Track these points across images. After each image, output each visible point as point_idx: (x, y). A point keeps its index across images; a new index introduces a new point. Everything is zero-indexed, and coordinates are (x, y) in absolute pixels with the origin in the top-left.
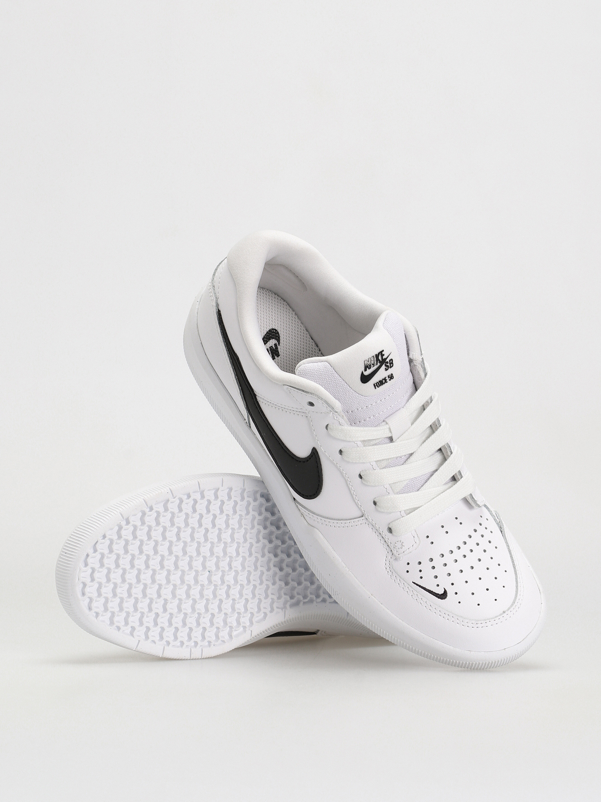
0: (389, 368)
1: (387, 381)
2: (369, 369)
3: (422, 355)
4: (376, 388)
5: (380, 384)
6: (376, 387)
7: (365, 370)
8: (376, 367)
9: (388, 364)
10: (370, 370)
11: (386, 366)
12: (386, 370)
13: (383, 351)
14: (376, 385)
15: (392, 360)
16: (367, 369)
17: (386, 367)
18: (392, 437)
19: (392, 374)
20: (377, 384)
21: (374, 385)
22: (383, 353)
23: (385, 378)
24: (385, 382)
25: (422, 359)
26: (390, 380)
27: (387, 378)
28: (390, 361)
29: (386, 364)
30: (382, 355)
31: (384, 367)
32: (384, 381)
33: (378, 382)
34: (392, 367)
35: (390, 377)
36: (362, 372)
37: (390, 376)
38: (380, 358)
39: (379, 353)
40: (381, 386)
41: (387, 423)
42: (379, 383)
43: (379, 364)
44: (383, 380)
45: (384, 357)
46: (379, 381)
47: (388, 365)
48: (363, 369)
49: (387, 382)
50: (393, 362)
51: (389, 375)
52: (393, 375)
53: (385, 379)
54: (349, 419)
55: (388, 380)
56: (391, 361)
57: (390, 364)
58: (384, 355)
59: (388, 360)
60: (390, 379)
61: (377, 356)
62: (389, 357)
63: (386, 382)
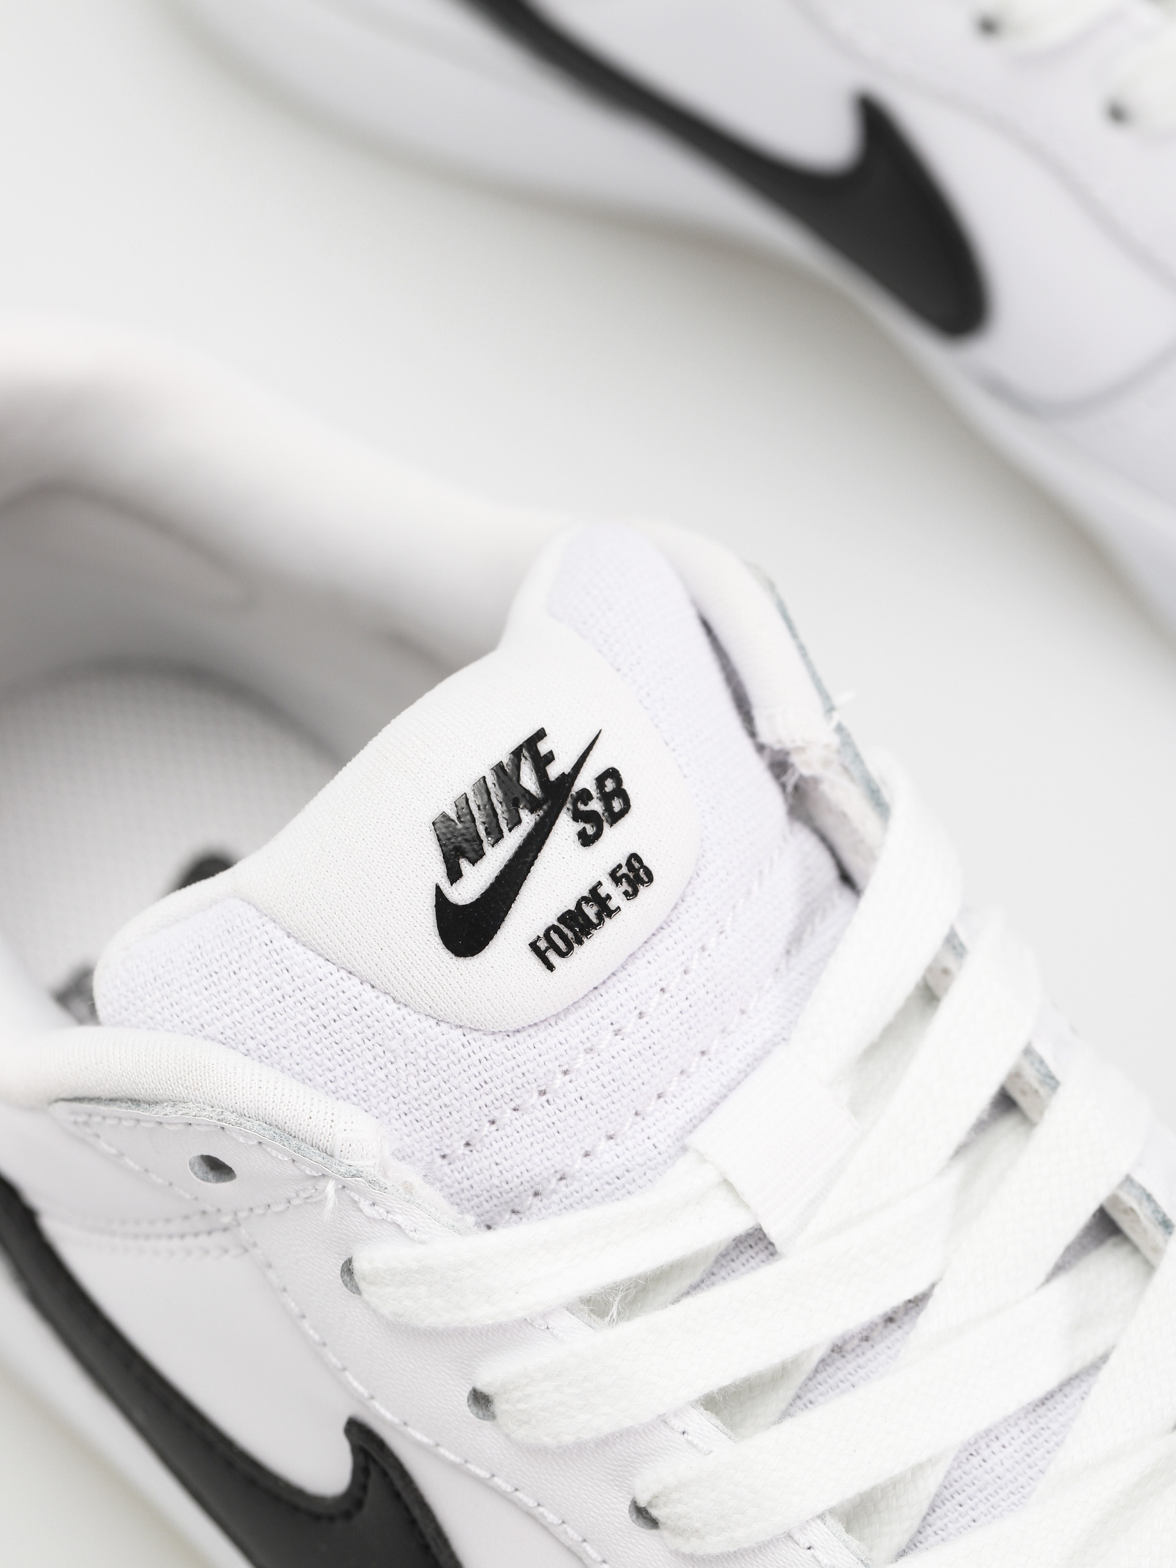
0: (606, 825)
1: (612, 905)
2: (473, 862)
3: (830, 709)
4: (550, 967)
5: (570, 935)
6: (552, 956)
7: (454, 874)
8: (513, 840)
9: (596, 805)
10: (482, 864)
11: (577, 816)
12: (586, 840)
13: (541, 735)
14: (542, 944)
15: (612, 773)
16: (464, 864)
17: (580, 826)
18: (761, 1229)
19: (634, 856)
20: (555, 937)
21: (534, 946)
22: (543, 747)
23: (594, 891)
24: (599, 915)
25: (840, 729)
26: (630, 895)
27: (608, 888)
28: (600, 781)
29: (582, 807)
30: (542, 762)
31: (566, 827)
32: (591, 911)
33: (554, 928)
34: (627, 818)
35: (624, 876)
36: (439, 892)
37: (624, 870)
38: (529, 780)
39: (517, 754)
40: (580, 942)
41: (702, 1159)
42: (566, 930)
43: (528, 820)
44: (584, 906)
45: (554, 771)
46: (560, 920)
47: (594, 813)
48: (438, 872)
49: (610, 913)
50: (625, 786)
51: (620, 866)
52: (640, 861)
53: (594, 896)
54: (457, 1199)
55: (617, 899)
56: (610, 785)
57: (606, 798)
58: (550, 757)
59: (585, 781)
60: (625, 886)
61: (506, 775)
62: (590, 760)
63: (606, 911)
